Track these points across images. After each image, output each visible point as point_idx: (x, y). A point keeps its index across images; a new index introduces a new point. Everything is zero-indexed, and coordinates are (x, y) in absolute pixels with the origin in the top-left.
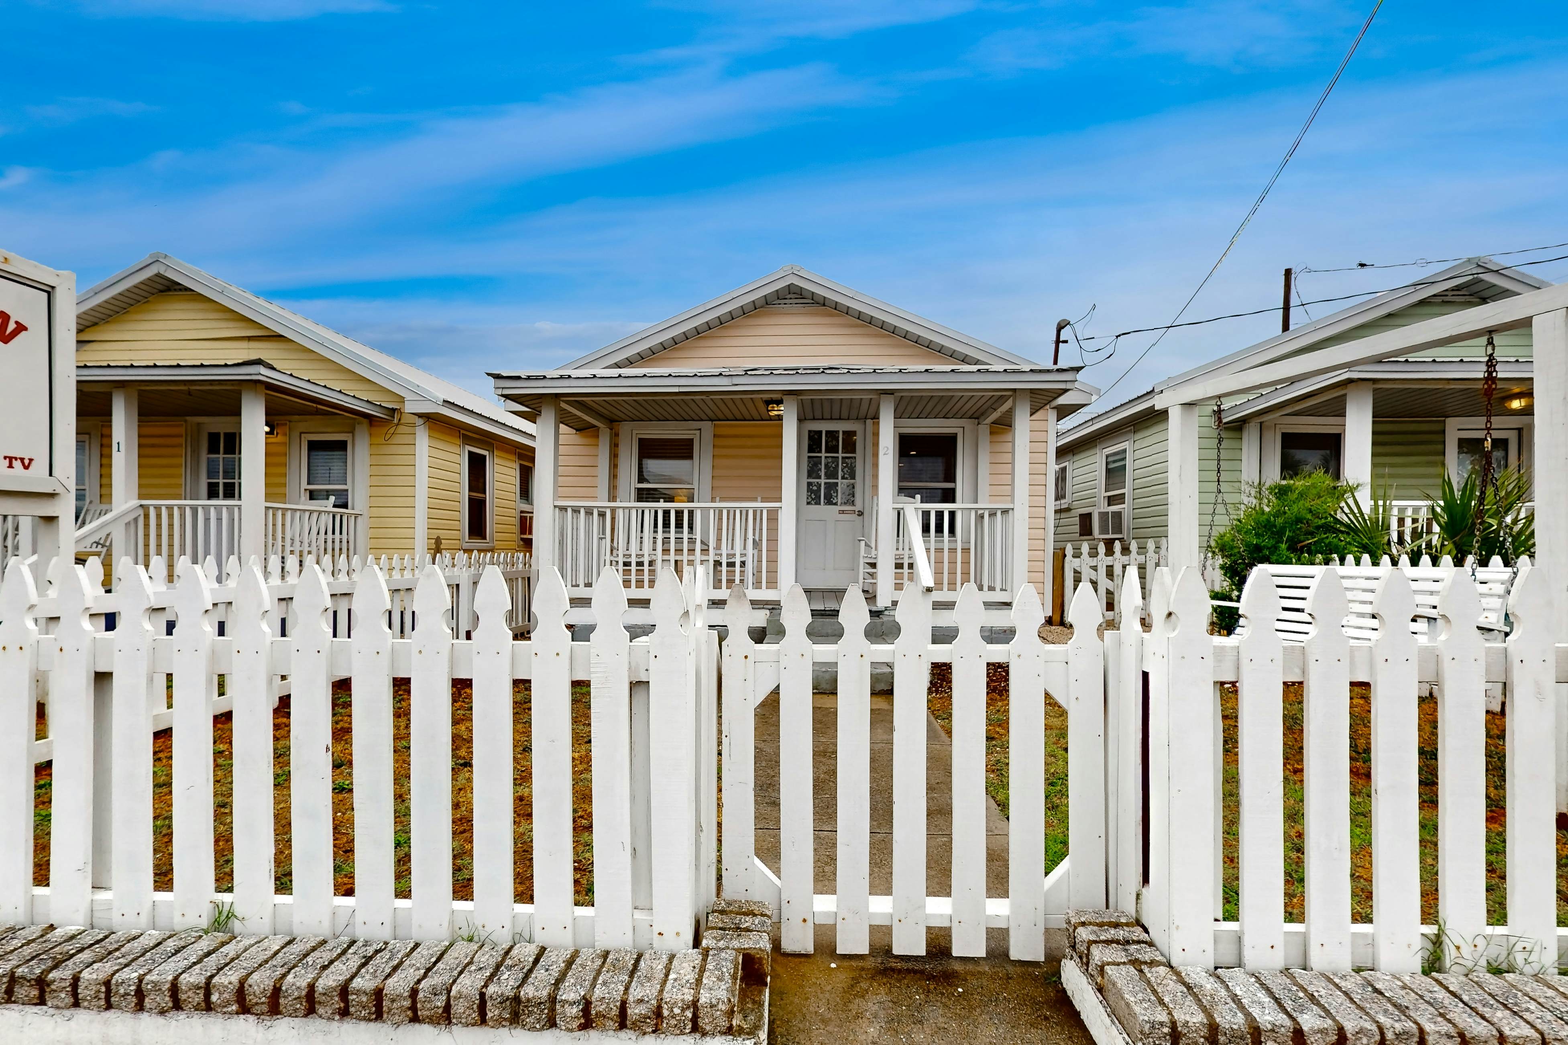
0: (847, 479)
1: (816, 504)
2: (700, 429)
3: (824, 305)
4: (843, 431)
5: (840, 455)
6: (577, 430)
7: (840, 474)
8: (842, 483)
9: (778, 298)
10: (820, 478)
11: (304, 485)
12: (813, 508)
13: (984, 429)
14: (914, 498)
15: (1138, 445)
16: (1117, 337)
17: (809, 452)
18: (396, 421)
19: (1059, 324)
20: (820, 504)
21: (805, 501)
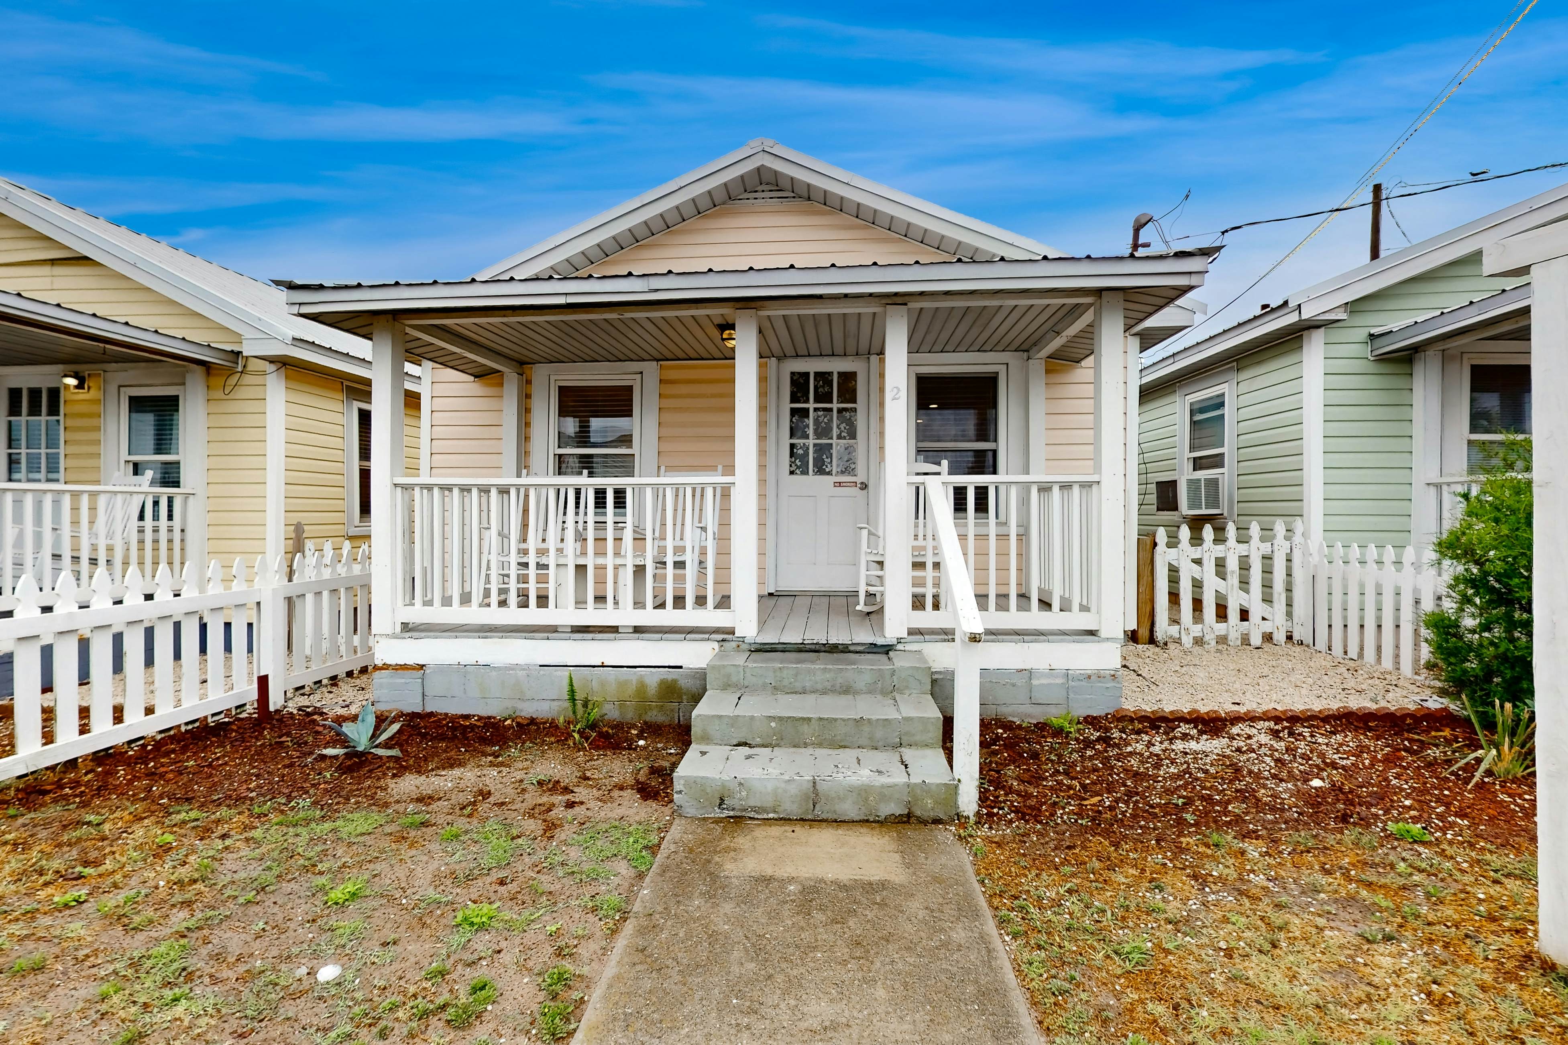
0: (844, 438)
1: (803, 473)
2: (641, 373)
3: (809, 199)
4: (839, 373)
5: (835, 406)
6: (476, 377)
7: (835, 432)
8: (837, 445)
9: (746, 191)
10: (807, 437)
11: (125, 456)
12: (798, 478)
13: (1037, 365)
14: (939, 464)
15: (1243, 387)
16: (1223, 233)
17: (792, 401)
18: (240, 369)
19: (1137, 220)
20: (808, 473)
21: (786, 469)
